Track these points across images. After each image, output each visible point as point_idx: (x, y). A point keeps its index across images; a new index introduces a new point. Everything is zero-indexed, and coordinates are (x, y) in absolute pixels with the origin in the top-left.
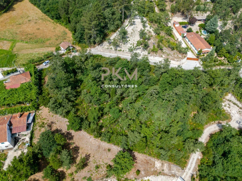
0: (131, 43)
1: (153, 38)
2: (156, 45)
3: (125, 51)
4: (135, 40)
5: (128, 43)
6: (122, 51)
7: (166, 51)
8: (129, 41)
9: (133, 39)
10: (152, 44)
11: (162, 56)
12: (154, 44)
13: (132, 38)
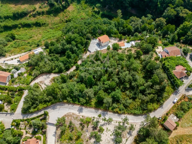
0: (110, 132)
1: (87, 139)
2: (85, 129)
3: (115, 122)
4: (105, 135)
5: (112, 132)
6: (117, 122)
7: (77, 122)
8: (111, 133)
9: (107, 137)
10: (89, 130)
11: (82, 117)
12: (87, 130)
13: (109, 139)
